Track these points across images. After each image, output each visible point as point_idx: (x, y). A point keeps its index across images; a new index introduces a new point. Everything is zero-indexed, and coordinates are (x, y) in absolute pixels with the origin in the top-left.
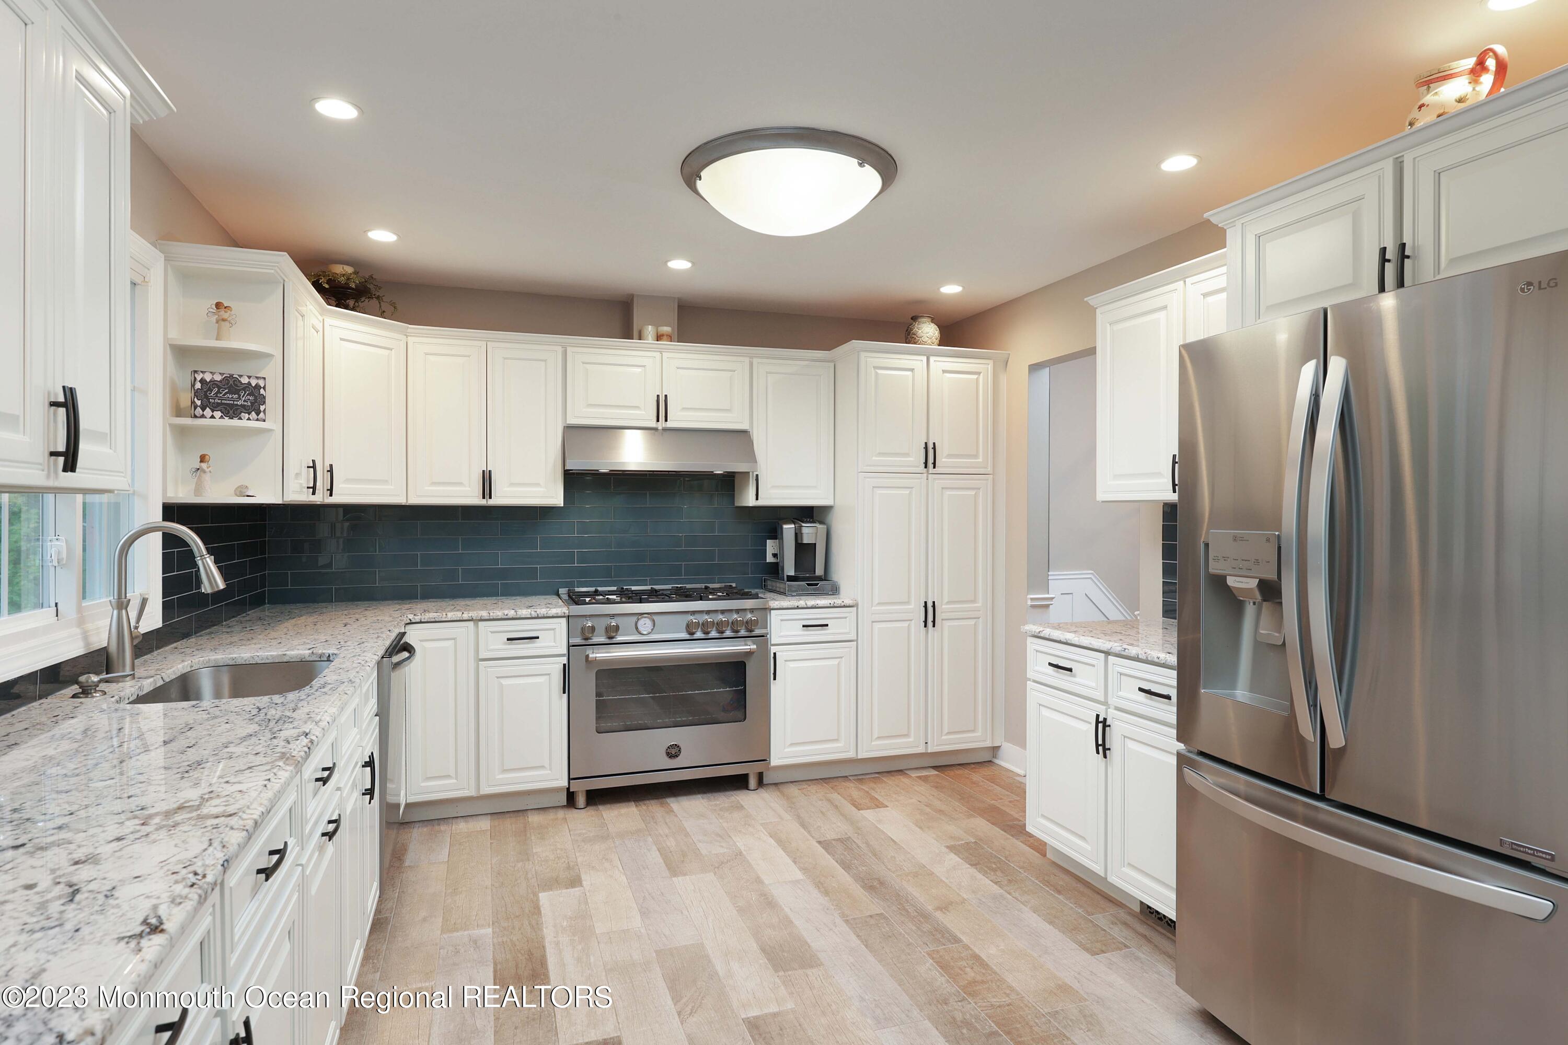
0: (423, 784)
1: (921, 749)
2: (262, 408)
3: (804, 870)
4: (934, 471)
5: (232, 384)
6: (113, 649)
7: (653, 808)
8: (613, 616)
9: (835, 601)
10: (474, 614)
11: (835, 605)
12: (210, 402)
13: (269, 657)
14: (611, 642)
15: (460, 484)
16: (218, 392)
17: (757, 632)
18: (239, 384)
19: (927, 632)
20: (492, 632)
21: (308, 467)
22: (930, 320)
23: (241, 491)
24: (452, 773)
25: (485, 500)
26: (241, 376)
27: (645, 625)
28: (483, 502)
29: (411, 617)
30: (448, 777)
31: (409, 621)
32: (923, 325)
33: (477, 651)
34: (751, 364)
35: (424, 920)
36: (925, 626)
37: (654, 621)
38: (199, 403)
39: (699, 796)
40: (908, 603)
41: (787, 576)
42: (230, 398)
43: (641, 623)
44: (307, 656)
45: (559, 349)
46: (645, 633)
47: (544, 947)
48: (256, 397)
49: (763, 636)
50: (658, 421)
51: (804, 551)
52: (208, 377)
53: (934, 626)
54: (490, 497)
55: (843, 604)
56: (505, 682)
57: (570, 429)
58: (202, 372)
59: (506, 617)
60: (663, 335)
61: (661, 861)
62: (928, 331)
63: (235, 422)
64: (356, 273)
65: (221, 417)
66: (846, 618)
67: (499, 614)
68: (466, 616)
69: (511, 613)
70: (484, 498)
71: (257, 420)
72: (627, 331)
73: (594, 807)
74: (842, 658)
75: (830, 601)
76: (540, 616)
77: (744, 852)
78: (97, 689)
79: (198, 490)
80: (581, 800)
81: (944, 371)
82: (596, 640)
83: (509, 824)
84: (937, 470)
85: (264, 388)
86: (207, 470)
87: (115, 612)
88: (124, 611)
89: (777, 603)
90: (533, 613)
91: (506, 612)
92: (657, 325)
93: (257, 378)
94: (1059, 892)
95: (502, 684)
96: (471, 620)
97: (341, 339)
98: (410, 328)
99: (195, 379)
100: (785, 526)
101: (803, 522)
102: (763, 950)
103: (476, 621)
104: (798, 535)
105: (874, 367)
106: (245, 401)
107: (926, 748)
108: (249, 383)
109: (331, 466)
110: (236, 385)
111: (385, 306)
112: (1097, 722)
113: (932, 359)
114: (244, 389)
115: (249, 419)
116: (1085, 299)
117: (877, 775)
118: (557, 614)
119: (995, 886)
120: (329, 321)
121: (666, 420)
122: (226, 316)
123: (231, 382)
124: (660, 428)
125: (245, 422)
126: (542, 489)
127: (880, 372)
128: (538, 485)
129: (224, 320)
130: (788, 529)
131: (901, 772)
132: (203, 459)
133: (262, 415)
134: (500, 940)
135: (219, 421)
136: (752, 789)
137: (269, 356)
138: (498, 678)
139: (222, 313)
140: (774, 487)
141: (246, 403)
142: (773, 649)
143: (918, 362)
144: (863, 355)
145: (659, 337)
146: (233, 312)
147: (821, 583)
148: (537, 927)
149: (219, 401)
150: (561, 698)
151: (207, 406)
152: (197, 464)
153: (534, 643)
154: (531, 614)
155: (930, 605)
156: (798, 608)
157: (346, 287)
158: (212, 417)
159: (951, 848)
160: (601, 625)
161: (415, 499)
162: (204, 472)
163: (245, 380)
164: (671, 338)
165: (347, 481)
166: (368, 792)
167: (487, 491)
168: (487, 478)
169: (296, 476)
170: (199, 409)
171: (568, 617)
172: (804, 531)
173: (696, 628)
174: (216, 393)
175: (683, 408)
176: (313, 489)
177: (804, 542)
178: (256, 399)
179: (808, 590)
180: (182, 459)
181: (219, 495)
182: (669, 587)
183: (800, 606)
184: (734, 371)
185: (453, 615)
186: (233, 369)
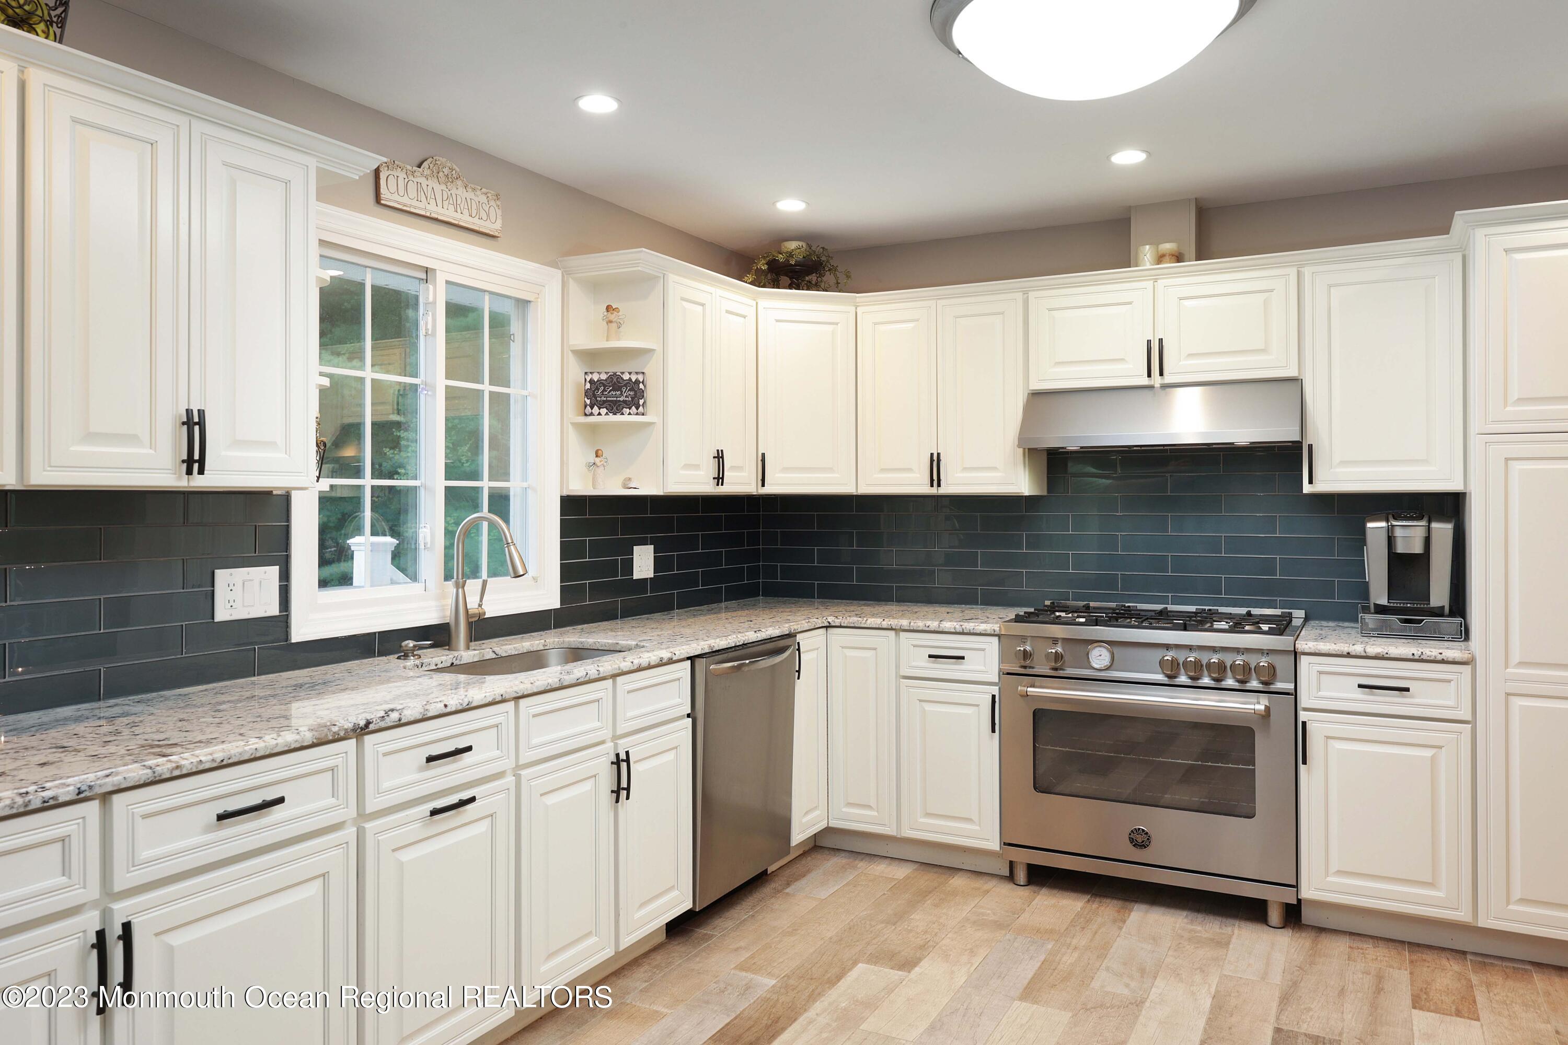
0: (844, 810)
2: (641, 402)
5: (615, 382)
7: (1106, 909)
8: (1055, 640)
10: (894, 622)
11: (1424, 657)
12: (597, 401)
14: (1057, 676)
15: (909, 470)
16: (604, 390)
17: (1281, 686)
18: (621, 381)
20: (915, 646)
23: (626, 484)
24: (874, 805)
25: (933, 488)
26: (622, 373)
27: (1099, 657)
28: (934, 491)
29: (830, 619)
30: (868, 807)
31: (827, 624)
33: (898, 667)
34: (1301, 275)
37: (1113, 654)
38: (588, 402)
39: (1185, 913)
41: (1374, 604)
42: (614, 395)
43: (1095, 653)
45: (1022, 296)
46: (1100, 668)
47: (795, 1020)
48: (635, 392)
49: (1289, 694)
50: (1149, 375)
51: (1400, 565)
52: (596, 377)
54: (939, 485)
55: (1439, 657)
56: (928, 707)
57: (1037, 396)
58: (591, 373)
59: (927, 629)
61: (1031, 977)
63: (618, 418)
65: (607, 414)
66: (1449, 681)
67: (920, 624)
68: (885, 624)
69: (934, 625)
70: (932, 486)
71: (637, 414)
72: (1122, 257)
74: (1441, 747)
75: (1414, 650)
76: (965, 631)
77: (1148, 1004)
78: (415, 653)
80: (1021, 876)
82: (1038, 670)
83: (926, 880)
85: (643, 382)
86: (601, 464)
87: (455, 590)
88: (460, 590)
89: (1311, 644)
90: (957, 627)
91: (928, 623)
92: (1155, 243)
93: (638, 373)
95: (924, 709)
96: (891, 629)
97: (777, 321)
98: (859, 297)
99: (585, 379)
100: (1370, 525)
101: (1395, 519)
103: (897, 630)
104: (1391, 540)
105: (1506, 251)
106: (626, 397)
108: (630, 379)
109: (764, 455)
110: (619, 382)
111: (841, 277)
115: (630, 414)
118: (986, 630)
120: (763, 303)
121: (1161, 374)
123: (615, 380)
124: (1157, 385)
125: (627, 417)
126: (999, 474)
127: (1522, 256)
128: (994, 469)
130: (1374, 527)
132: (598, 454)
133: (641, 409)
134: (770, 996)
135: (605, 418)
136: (1272, 924)
137: (652, 351)
138: (920, 701)
139: (612, 317)
140: (1344, 463)
141: (627, 399)
142: (1303, 716)
144: (1481, 232)
145: (1160, 259)
146: (620, 313)
147: (1428, 620)
148: (816, 997)
149: (605, 399)
150: (991, 738)
151: (595, 404)
152: (592, 458)
153: (961, 664)
154: (955, 628)
156: (1348, 655)
158: (599, 414)
160: (1042, 651)
162: (598, 466)
163: (626, 377)
164: (1179, 258)
165: (785, 470)
166: (621, 791)
167: (935, 478)
168: (935, 462)
169: (687, 466)
170: (588, 408)
171: (999, 636)
172: (1398, 533)
173: (1172, 670)
174: (602, 392)
175: (1190, 355)
176: (719, 479)
177: (1399, 551)
178: (636, 394)
179: (1405, 630)
180: (580, 455)
181: (612, 487)
182: (1192, 608)
183: (1353, 653)
184: (1272, 291)
185: (872, 621)
186: (616, 367)
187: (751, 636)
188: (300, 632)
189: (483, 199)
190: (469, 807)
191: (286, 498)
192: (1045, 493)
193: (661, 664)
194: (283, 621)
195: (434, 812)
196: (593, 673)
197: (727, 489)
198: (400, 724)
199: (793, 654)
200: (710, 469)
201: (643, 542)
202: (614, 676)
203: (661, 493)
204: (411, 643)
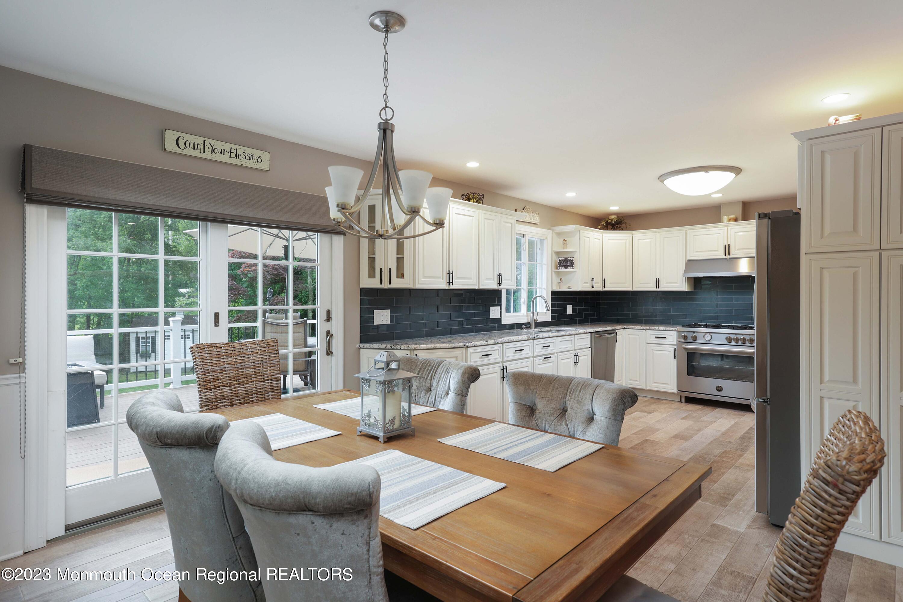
0: (629, 382)
2: (573, 265)
5: (566, 260)
6: (531, 322)
8: (694, 332)
10: (645, 327)
14: (694, 343)
15: (649, 283)
20: (651, 334)
21: (591, 280)
23: (569, 288)
24: (638, 380)
27: (708, 337)
28: (657, 290)
29: (625, 326)
30: (636, 381)
31: (624, 328)
33: (645, 340)
37: (711, 336)
42: (566, 264)
43: (706, 336)
45: (685, 232)
46: (708, 340)
50: (726, 255)
52: (561, 259)
54: (659, 288)
57: (690, 261)
63: (567, 270)
67: (653, 328)
68: (642, 328)
69: (658, 328)
70: (657, 288)
71: (572, 269)
72: (718, 220)
76: (667, 330)
79: (559, 288)
80: (683, 400)
82: (689, 341)
85: (574, 260)
86: (562, 283)
87: (532, 314)
90: (664, 329)
91: (655, 328)
92: (728, 216)
93: (572, 258)
95: (654, 352)
96: (644, 329)
97: (609, 240)
98: (633, 232)
99: (558, 260)
103: (646, 330)
106: (569, 264)
109: (605, 279)
111: (628, 226)
114: (569, 261)
118: (673, 330)
120: (604, 235)
121: (729, 255)
124: (728, 258)
125: (569, 270)
126: (678, 284)
128: (676, 283)
129: (565, 244)
132: (560, 279)
133: (573, 267)
135: (563, 270)
137: (576, 250)
138: (652, 350)
139: (565, 242)
145: (730, 220)
146: (567, 242)
149: (563, 265)
150: (674, 360)
151: (560, 266)
152: (559, 281)
153: (665, 339)
157: (614, 223)
160: (691, 335)
161: (635, 289)
162: (560, 283)
163: (569, 259)
164: (736, 220)
165: (611, 283)
166: (576, 363)
167: (657, 286)
168: (657, 281)
169: (585, 283)
171: (677, 331)
173: (729, 340)
174: (563, 263)
175: (738, 249)
176: (593, 286)
178: (572, 263)
180: (556, 280)
181: (565, 288)
185: (637, 327)
186: (566, 256)
187: (604, 329)
188: (504, 322)
189: (536, 215)
190: (549, 358)
191: (501, 291)
192: (693, 290)
193: (584, 333)
194: (500, 319)
195: (544, 358)
196: (571, 334)
197: (595, 289)
198: (539, 339)
199: (615, 335)
200: (590, 283)
201: (570, 304)
202: (574, 335)
203: (578, 290)
204: (524, 326)
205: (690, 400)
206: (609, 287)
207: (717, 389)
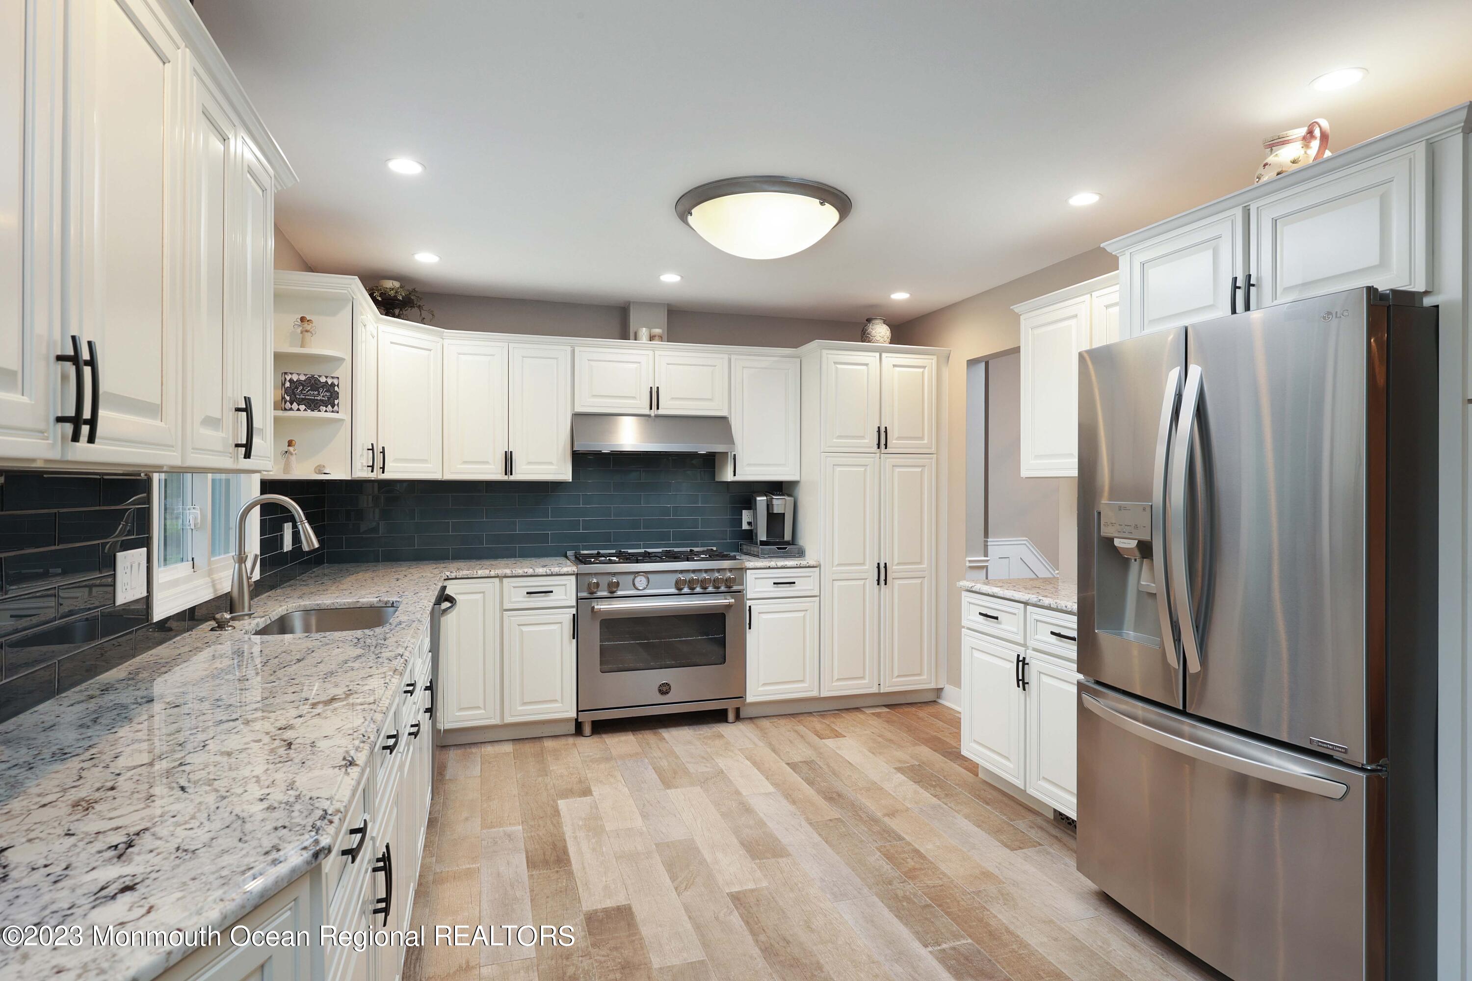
0: (457, 714)
1: (874, 690)
2: (336, 402)
3: (775, 785)
4: (886, 451)
5: (313, 383)
6: (235, 594)
7: (648, 736)
8: (614, 574)
9: (801, 562)
10: (500, 572)
11: (801, 565)
12: (296, 398)
13: (346, 604)
14: (612, 597)
15: (487, 463)
16: (303, 390)
17: (735, 588)
18: (319, 383)
19: (880, 590)
20: (514, 587)
21: (368, 449)
22: (882, 321)
23: (319, 470)
24: (482, 706)
25: (507, 476)
26: (320, 376)
27: (641, 582)
28: (505, 478)
29: (448, 573)
30: (478, 708)
31: (446, 577)
32: (875, 326)
33: (502, 603)
34: (730, 360)
35: (467, 819)
36: (878, 584)
37: (648, 578)
38: (288, 398)
39: (686, 727)
40: (863, 564)
41: (760, 541)
42: (312, 394)
43: (638, 580)
44: (375, 603)
45: (569, 349)
46: (641, 588)
47: (565, 840)
48: (331, 393)
49: (740, 592)
50: (651, 408)
51: (775, 520)
52: (295, 377)
53: (886, 584)
54: (511, 474)
55: (808, 565)
56: (524, 629)
57: (578, 417)
58: (290, 373)
59: (526, 574)
60: (655, 336)
61: (657, 777)
62: (881, 331)
63: (316, 414)
64: (401, 287)
65: (305, 410)
66: (810, 577)
67: (520, 572)
68: (493, 573)
69: (530, 571)
70: (506, 474)
71: (333, 412)
72: (624, 333)
73: (599, 736)
74: (807, 610)
75: (796, 562)
76: (554, 573)
77: (725, 771)
78: (229, 624)
79: (287, 468)
80: (587, 729)
81: (894, 366)
82: (600, 594)
83: (528, 748)
84: (889, 450)
85: (338, 386)
86: (294, 453)
87: (237, 565)
88: (243, 565)
89: (752, 563)
90: (548, 571)
91: (526, 570)
92: (650, 328)
93: (333, 378)
94: (987, 804)
95: (522, 630)
96: (497, 577)
97: (392, 343)
98: (446, 332)
99: (285, 379)
100: (758, 499)
101: (773, 495)
102: (742, 844)
103: (501, 577)
104: (769, 506)
105: (834, 363)
106: (323, 396)
107: (879, 689)
108: (326, 382)
109: (383, 448)
110: (317, 384)
111: (426, 315)
112: (1018, 661)
113: (884, 355)
114: (322, 387)
115: (326, 411)
116: (1011, 308)
117: (837, 712)
118: (568, 572)
119: (934, 799)
120: (381, 327)
121: (658, 408)
122: (308, 328)
123: (313, 381)
124: (653, 415)
125: (323, 414)
126: (554, 467)
127: (839, 366)
128: (551, 463)
129: (307, 331)
130: (761, 500)
131: (857, 709)
132: (290, 443)
133: (336, 407)
134: (529, 835)
135: (301, 413)
136: (731, 721)
137: (342, 360)
138: (519, 625)
139: (306, 325)
140: (749, 465)
141: (324, 398)
142: (749, 603)
143: (871, 358)
144: (825, 352)
145: (652, 338)
146: (313, 325)
147: (789, 547)
148: (558, 825)
149: (304, 397)
150: (571, 643)
151: (294, 401)
152: (286, 448)
153: (549, 596)
154: (546, 572)
155: (882, 566)
156: (769, 568)
157: (395, 298)
158: (298, 410)
159: (899, 769)
160: (604, 581)
161: (449, 476)
162: (292, 454)
163: (323, 380)
164: (661, 338)
167: (509, 468)
168: (509, 458)
170: (288, 403)
171: (576, 574)
172: (775, 502)
173: (679, 585)
174: (301, 390)
177: (775, 512)
178: (331, 395)
179: (778, 553)
181: (302, 472)
182: (660, 550)
183: (771, 567)
184: (715, 366)
185: (480, 572)
186: (314, 371)
188: (159, 613)
191: (151, 476)
192: (575, 480)
194: (147, 601)
204: (225, 615)
205: (602, 727)
206: (396, 471)
207: (660, 691)
